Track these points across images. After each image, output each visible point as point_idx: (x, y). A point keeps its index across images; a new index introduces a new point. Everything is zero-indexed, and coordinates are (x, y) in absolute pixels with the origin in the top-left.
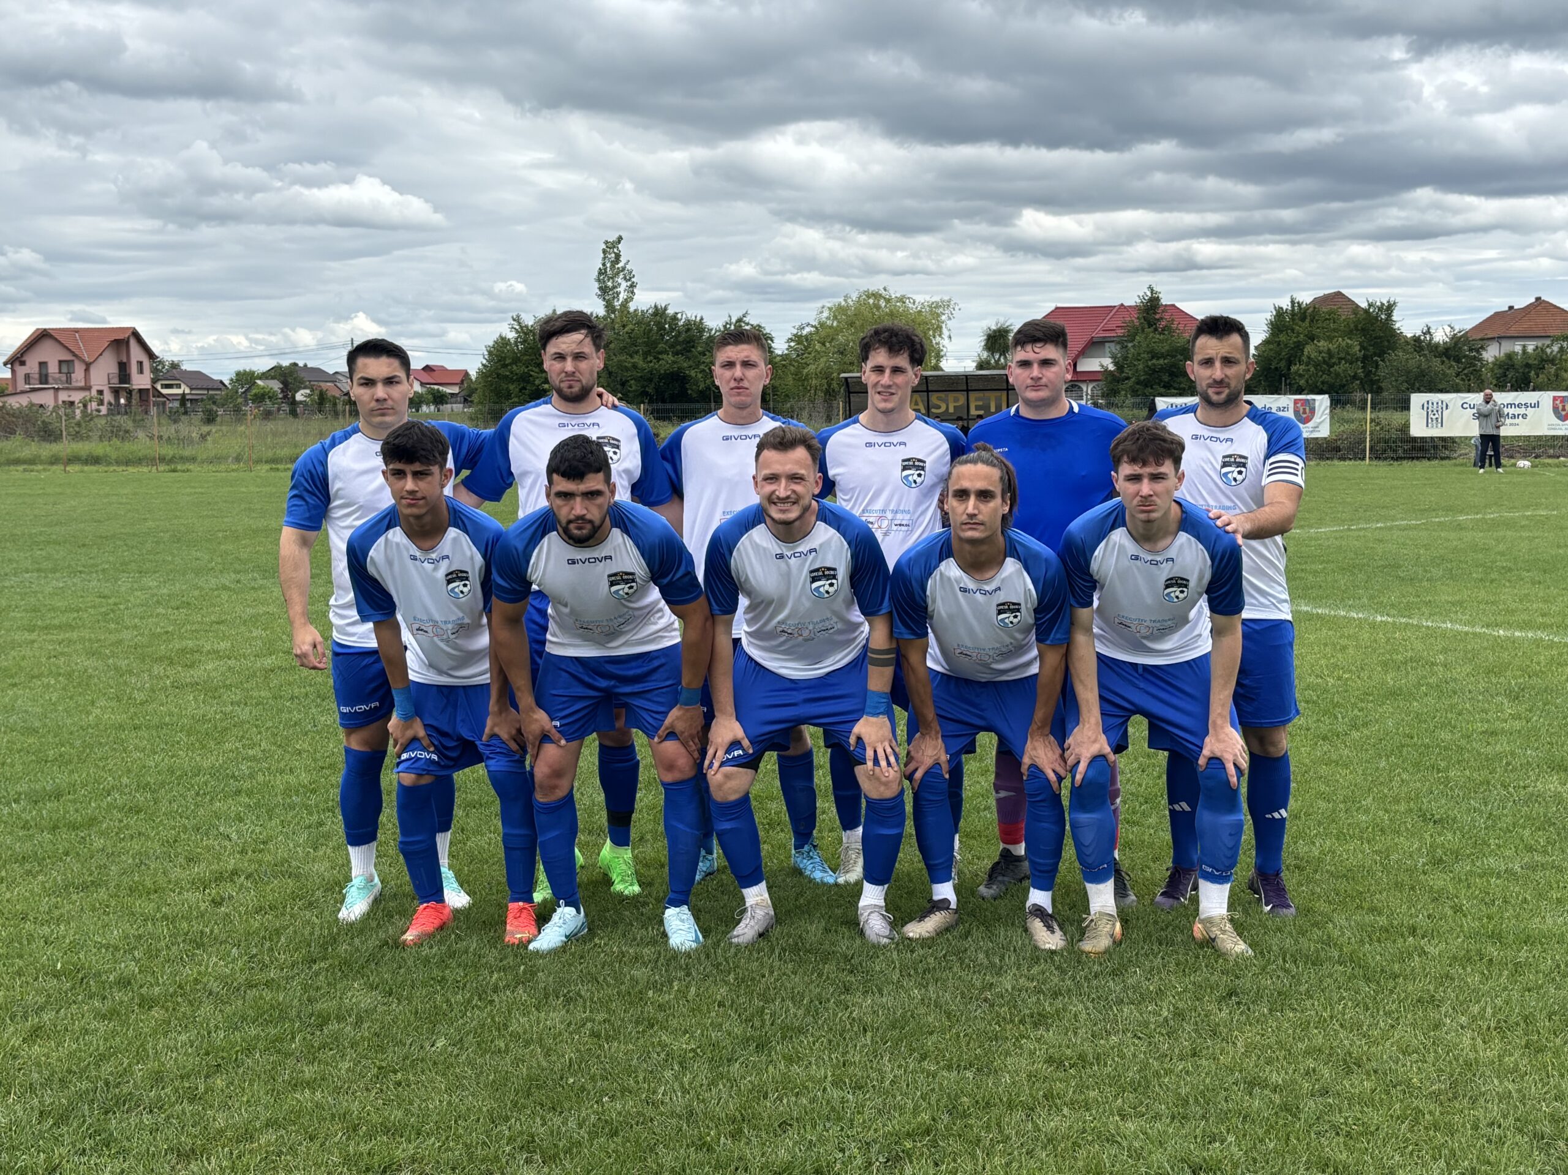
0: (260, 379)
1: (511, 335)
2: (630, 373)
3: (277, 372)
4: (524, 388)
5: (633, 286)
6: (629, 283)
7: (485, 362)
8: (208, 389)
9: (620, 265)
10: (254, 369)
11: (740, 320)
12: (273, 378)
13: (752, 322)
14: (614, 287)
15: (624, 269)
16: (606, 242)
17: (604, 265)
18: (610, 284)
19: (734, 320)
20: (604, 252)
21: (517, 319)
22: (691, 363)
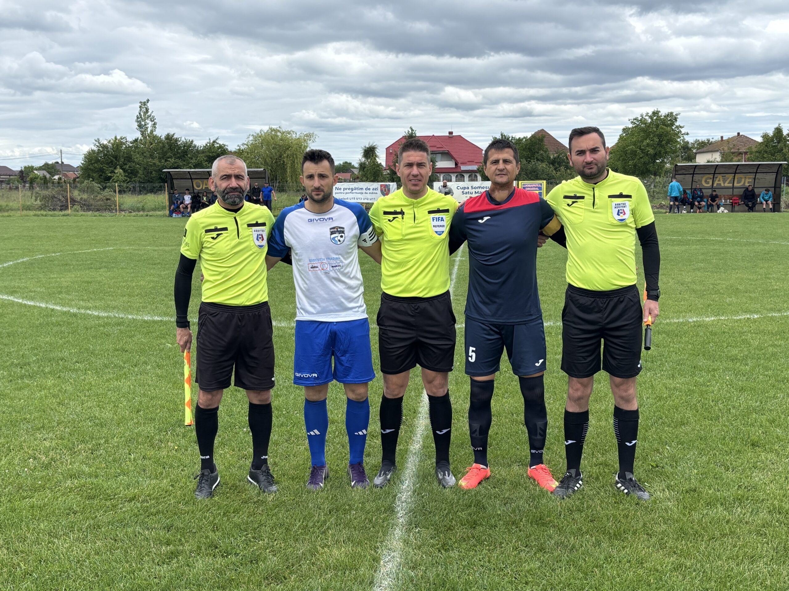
0: (36, 170)
1: (95, 149)
2: (153, 168)
3: (46, 167)
4: (101, 175)
5: (155, 124)
6: (153, 123)
7: (83, 162)
8: (10, 176)
9: (149, 114)
10: (34, 165)
11: (214, 142)
12: (43, 170)
13: (220, 143)
14: (145, 125)
15: (150, 115)
16: (141, 102)
17: (140, 114)
18: (143, 123)
19: (212, 141)
20: (140, 107)
21: (98, 141)
22: (184, 163)
